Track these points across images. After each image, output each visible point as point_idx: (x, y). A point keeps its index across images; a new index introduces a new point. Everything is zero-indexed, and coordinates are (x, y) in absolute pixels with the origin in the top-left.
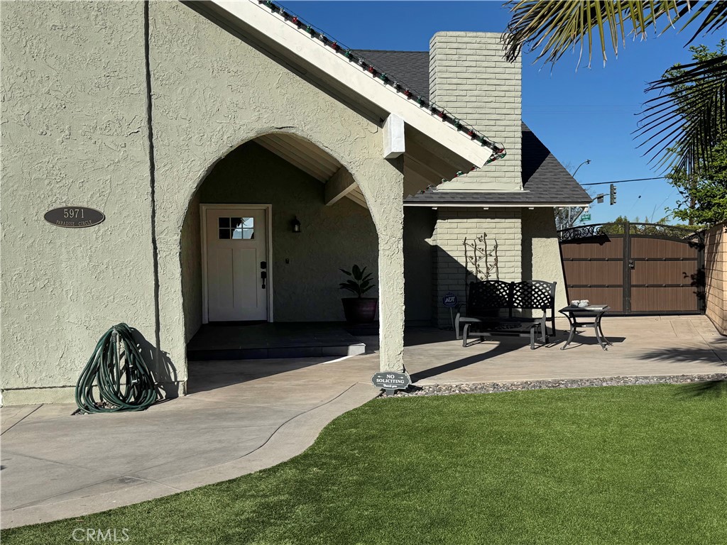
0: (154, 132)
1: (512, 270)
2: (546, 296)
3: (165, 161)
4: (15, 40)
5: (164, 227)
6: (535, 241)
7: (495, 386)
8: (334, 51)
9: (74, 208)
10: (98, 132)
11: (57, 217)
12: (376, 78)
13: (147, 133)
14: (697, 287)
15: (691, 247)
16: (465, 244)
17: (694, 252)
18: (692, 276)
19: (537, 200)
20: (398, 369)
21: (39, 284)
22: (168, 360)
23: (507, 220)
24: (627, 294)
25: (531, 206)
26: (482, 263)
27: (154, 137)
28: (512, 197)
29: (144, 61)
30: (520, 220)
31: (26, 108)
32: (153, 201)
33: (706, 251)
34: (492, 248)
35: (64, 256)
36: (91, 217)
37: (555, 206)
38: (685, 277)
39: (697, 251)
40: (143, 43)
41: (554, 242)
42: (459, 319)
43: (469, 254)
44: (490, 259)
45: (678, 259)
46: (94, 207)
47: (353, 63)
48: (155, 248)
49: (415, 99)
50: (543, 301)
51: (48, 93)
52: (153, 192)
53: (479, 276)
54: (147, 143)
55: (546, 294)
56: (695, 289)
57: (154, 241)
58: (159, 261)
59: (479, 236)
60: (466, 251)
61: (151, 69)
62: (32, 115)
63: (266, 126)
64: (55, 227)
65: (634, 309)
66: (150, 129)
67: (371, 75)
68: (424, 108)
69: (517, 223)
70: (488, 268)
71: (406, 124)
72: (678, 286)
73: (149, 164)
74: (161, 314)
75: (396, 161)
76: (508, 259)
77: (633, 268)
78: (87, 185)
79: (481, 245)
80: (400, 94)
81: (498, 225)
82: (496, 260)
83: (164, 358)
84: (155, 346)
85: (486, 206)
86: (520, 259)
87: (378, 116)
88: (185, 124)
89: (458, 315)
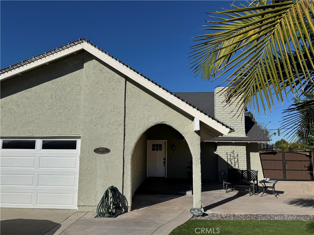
0: (126, 124)
1: (243, 163)
2: (254, 176)
3: (128, 133)
4: (90, 99)
5: (127, 153)
6: (251, 153)
7: (234, 215)
8: (177, 98)
9: (102, 148)
10: (110, 125)
11: (97, 151)
12: (190, 106)
13: (123, 125)
14: (310, 171)
15: (306, 156)
16: (227, 154)
17: (308, 159)
18: (308, 167)
19: (250, 140)
20: (199, 207)
21: (91, 172)
22: (125, 199)
23: (241, 146)
24: (284, 173)
25: (249, 142)
26: (233, 161)
27: (126, 126)
28: (242, 139)
29: (124, 103)
30: (245, 146)
31: (91, 118)
32: (124, 146)
33: (312, 158)
34: (236, 156)
35: (98, 163)
36: (106, 151)
37: (257, 142)
38: (305, 167)
39: (309, 158)
40: (124, 98)
41: (258, 154)
42: (224, 183)
43: (228, 158)
44: (235, 159)
45: (302, 161)
46: (107, 148)
47: (183, 102)
48: (124, 161)
49: (203, 113)
50: (254, 178)
51: (98, 113)
52: (124, 143)
53: (232, 165)
54: (123, 128)
55: (255, 175)
56: (309, 172)
57: (123, 158)
58: (125, 165)
59: (232, 152)
60: (227, 157)
61: (126, 105)
62: (93, 120)
63: (158, 121)
64: (96, 154)
65: (287, 178)
66: (125, 123)
67: (189, 105)
68: (206, 116)
69: (244, 147)
70: (235, 163)
71: (200, 121)
72: (303, 170)
73: (123, 134)
74: (124, 182)
75: (198, 132)
76: (242, 160)
77: (286, 163)
78: (106, 141)
79: (232, 155)
80: (198, 111)
81: (239, 148)
82: (238, 160)
83: (124, 198)
84: (122, 194)
85: (233, 142)
86: (246, 160)
87: (192, 118)
88: (134, 122)
89: (224, 181)
